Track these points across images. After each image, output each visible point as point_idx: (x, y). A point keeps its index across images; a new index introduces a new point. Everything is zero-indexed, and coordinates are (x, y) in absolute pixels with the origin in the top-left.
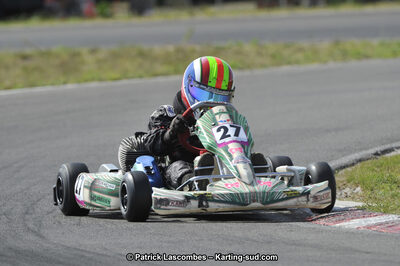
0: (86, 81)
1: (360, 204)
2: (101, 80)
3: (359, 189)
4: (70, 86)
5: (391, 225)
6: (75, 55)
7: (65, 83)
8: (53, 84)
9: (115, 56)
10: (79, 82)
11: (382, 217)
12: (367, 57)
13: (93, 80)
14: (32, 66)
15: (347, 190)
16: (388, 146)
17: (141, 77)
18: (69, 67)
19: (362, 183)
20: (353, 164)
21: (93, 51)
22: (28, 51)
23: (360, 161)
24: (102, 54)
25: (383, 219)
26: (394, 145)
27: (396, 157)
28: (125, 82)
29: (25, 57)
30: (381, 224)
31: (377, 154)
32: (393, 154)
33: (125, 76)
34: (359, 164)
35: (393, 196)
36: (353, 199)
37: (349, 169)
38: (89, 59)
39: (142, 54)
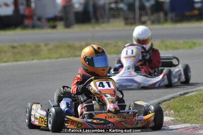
0: (43, 59)
1: (173, 119)
2: (50, 58)
3: (172, 111)
4: (35, 61)
5: (187, 128)
6: (38, 46)
7: (33, 60)
8: (26, 60)
9: (57, 47)
10: (39, 59)
11: (183, 125)
12: (177, 49)
13: (46, 58)
14: (17, 51)
15: (167, 112)
16: (186, 91)
17: (69, 57)
18: (35, 52)
19: (174, 109)
20: (169, 100)
21: (46, 45)
22: (15, 44)
23: (173, 98)
24: (51, 46)
25: (184, 126)
26: (189, 91)
27: (190, 96)
28: (61, 59)
29: (13, 47)
30: (182, 128)
31: (181, 95)
32: (189, 95)
33: (61, 57)
34: (173, 100)
35: (188, 115)
36: (169, 116)
37: (168, 102)
38: (44, 48)
39: (69, 46)
